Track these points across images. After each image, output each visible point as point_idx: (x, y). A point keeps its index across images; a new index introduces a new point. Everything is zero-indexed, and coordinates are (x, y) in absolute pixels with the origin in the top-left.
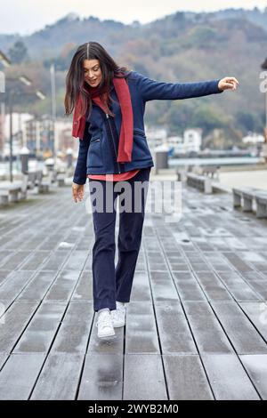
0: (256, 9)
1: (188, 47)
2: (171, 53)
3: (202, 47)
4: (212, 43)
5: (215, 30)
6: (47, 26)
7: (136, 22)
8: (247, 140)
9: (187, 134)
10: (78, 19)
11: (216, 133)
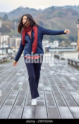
0: (75, 6)
1: (55, 16)
2: (50, 18)
3: (59, 17)
4: (62, 16)
5: (63, 12)
6: (14, 10)
7: (40, 9)
8: (72, 44)
9: (54, 42)
10: (23, 8)
11: (63, 42)
